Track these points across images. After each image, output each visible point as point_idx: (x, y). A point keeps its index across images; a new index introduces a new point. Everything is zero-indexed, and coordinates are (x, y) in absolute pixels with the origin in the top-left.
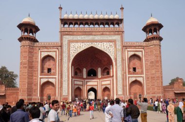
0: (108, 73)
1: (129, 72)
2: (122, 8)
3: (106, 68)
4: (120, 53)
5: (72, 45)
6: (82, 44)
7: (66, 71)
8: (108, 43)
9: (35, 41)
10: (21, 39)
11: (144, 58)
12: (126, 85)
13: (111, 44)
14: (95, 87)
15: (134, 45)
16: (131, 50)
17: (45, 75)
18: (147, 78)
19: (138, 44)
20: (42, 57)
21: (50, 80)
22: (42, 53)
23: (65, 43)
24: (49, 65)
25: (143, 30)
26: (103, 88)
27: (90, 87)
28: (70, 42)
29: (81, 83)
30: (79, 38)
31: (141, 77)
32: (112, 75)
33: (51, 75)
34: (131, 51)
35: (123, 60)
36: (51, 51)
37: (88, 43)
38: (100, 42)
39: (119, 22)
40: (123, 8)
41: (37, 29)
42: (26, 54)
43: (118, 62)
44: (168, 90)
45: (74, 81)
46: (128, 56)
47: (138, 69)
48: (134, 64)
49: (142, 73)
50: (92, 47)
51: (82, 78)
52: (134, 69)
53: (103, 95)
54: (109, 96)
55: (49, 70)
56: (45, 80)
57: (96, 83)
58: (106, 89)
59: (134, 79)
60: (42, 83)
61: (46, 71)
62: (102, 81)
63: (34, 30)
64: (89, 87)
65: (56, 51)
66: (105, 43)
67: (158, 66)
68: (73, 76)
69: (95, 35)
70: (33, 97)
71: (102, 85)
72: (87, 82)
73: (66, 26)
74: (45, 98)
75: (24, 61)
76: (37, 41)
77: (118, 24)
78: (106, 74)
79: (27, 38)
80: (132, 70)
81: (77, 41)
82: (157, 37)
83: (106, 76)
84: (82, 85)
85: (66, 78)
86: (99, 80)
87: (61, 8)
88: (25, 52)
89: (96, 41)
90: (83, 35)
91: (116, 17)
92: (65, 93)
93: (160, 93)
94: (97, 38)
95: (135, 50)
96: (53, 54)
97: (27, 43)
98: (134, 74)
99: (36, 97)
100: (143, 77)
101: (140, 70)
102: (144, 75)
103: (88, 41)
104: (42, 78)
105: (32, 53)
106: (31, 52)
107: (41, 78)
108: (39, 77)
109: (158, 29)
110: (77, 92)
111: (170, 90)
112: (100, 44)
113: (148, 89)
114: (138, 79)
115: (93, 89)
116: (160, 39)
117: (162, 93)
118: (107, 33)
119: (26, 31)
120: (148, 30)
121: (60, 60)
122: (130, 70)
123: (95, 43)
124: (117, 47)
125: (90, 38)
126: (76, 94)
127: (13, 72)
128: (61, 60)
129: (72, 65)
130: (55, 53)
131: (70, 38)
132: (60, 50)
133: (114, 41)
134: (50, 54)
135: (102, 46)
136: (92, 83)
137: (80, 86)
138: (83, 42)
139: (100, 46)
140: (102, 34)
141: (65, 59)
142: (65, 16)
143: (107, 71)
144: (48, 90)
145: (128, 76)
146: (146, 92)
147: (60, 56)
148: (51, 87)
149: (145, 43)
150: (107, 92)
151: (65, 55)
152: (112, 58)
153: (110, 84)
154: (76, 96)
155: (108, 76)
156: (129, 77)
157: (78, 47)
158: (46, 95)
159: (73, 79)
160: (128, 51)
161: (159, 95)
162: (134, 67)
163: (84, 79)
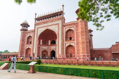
1: (66, 40)
13: (56, 26)
15: (69, 24)
16: (67, 27)
18: (78, 43)
19: (71, 23)
20: (28, 37)
22: (28, 35)
23: (36, 29)
28: (38, 28)
29: (47, 48)
31: (74, 42)
33: (31, 45)
35: (62, 33)
38: (51, 26)
39: (61, 13)
43: (59, 35)
46: (65, 31)
47: (73, 38)
50: (47, 29)
55: (31, 42)
59: (69, 44)
60: (26, 49)
61: (29, 43)
66: (53, 26)
70: (23, 55)
80: (69, 39)
81: (41, 28)
87: (36, 14)
89: (49, 26)
90: (44, 24)
94: (49, 24)
96: (31, 35)
102: (75, 41)
103: (45, 26)
104: (27, 46)
106: (24, 35)
118: (55, 20)
124: (59, 27)
125: (46, 24)
131: (38, 26)
132: (34, 32)
133: (58, 24)
137: (46, 50)
138: (43, 27)
139: (51, 28)
140: (52, 22)
145: (65, 42)
146: (77, 52)
151: (36, 35)
152: (57, 33)
156: (66, 43)
157: (41, 30)
158: (28, 54)
159: (41, 46)
160: (66, 28)
162: (70, 37)
163: (49, 46)
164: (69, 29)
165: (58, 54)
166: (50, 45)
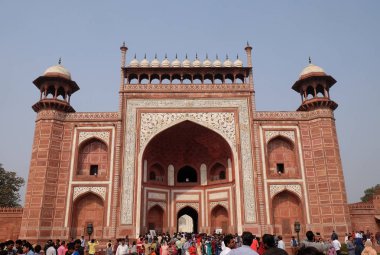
0: (223, 175)
1: (269, 173)
2: (249, 49)
3: (218, 165)
4: (248, 134)
5: (145, 117)
6: (166, 115)
7: (131, 171)
8: (221, 115)
9: (69, 109)
10: (38, 107)
11: (299, 144)
12: (264, 201)
13: (228, 115)
14: (193, 206)
15: (278, 118)
16: (270, 127)
17: (84, 180)
18: (311, 187)
19: (284, 116)
20: (81, 141)
21: (95, 190)
22: (81, 134)
23: (131, 113)
24: (95, 159)
25: (294, 88)
26: (211, 208)
27: (183, 205)
28: (140, 111)
29: (162, 197)
30: (161, 104)
31: (297, 183)
32: (230, 179)
33: (97, 179)
34: (270, 130)
35: (254, 147)
36: (99, 130)
37: (179, 114)
38: (203, 112)
39: (243, 73)
40: (251, 48)
41: (74, 87)
42: (47, 137)
43: (243, 152)
44: (359, 212)
45: (148, 191)
46: (264, 140)
47: (289, 166)
48: (280, 156)
49: (298, 175)
50: (187, 121)
51: (165, 185)
52: (281, 167)
53: (213, 224)
54: (225, 225)
55: (94, 169)
56: (85, 190)
57: (196, 198)
58: (219, 210)
59: (280, 188)
60: (75, 197)
61: (86, 171)
62: (209, 193)
63: (67, 89)
64: (181, 206)
65: (110, 131)
66: (215, 114)
67: (333, 161)
68: (145, 180)
69: (194, 99)
70: (54, 229)
71: (210, 201)
72: (176, 194)
73: (135, 81)
74: (81, 229)
75: (40, 149)
76: (73, 111)
77: (242, 77)
78: (218, 176)
79: (52, 104)
80: (274, 169)
81: (156, 111)
82: (325, 102)
83: (219, 181)
84: (166, 202)
85: (131, 187)
86: (202, 191)
87: (124, 49)
88: (44, 131)
89: (197, 110)
91: (237, 63)
92: (126, 218)
93: (343, 220)
94: (198, 103)
95: (279, 127)
96: (103, 136)
97: (52, 113)
98: (279, 177)
99: (60, 229)
100: (301, 184)
101: (293, 170)
102: (303, 180)
103: (179, 110)
104: (78, 186)
105: (60, 133)
106: (58, 133)
107: (74, 186)
108: (71, 182)
109: (325, 86)
110: (154, 216)
111: (365, 212)
112: (205, 115)
113: (314, 211)
114: (291, 188)
115: (189, 211)
116: (333, 106)
117: (348, 221)
118: (221, 95)
119: (51, 90)
120: (305, 88)
121: (118, 149)
122: (272, 169)
123: (195, 115)
124: (241, 121)
125: (184, 103)
126: (152, 221)
127: (14, 174)
128: (122, 147)
129: (145, 157)
130: (108, 134)
131: (142, 104)
132: (119, 127)
133: (234, 110)
134: (98, 135)
135: (209, 119)
136: (188, 197)
137: (160, 204)
138: (167, 112)
139: (204, 119)
140: (209, 97)
141: (130, 147)
142: (133, 63)
143: (219, 172)
144: (89, 213)
145: (266, 181)
146: (311, 217)
147: (118, 141)
148: (95, 205)
149: (300, 113)
150: (220, 218)
151: (130, 138)
152: (231, 143)
153: (227, 200)
154: (151, 226)
155: (223, 181)
156: (269, 184)
157: (157, 118)
158: (83, 223)
159: (146, 188)
160: (265, 130)
161: (341, 224)
162: (280, 162)
163: (170, 187)
164: (277, 134)
165: (243, 223)
166: (175, 187)
